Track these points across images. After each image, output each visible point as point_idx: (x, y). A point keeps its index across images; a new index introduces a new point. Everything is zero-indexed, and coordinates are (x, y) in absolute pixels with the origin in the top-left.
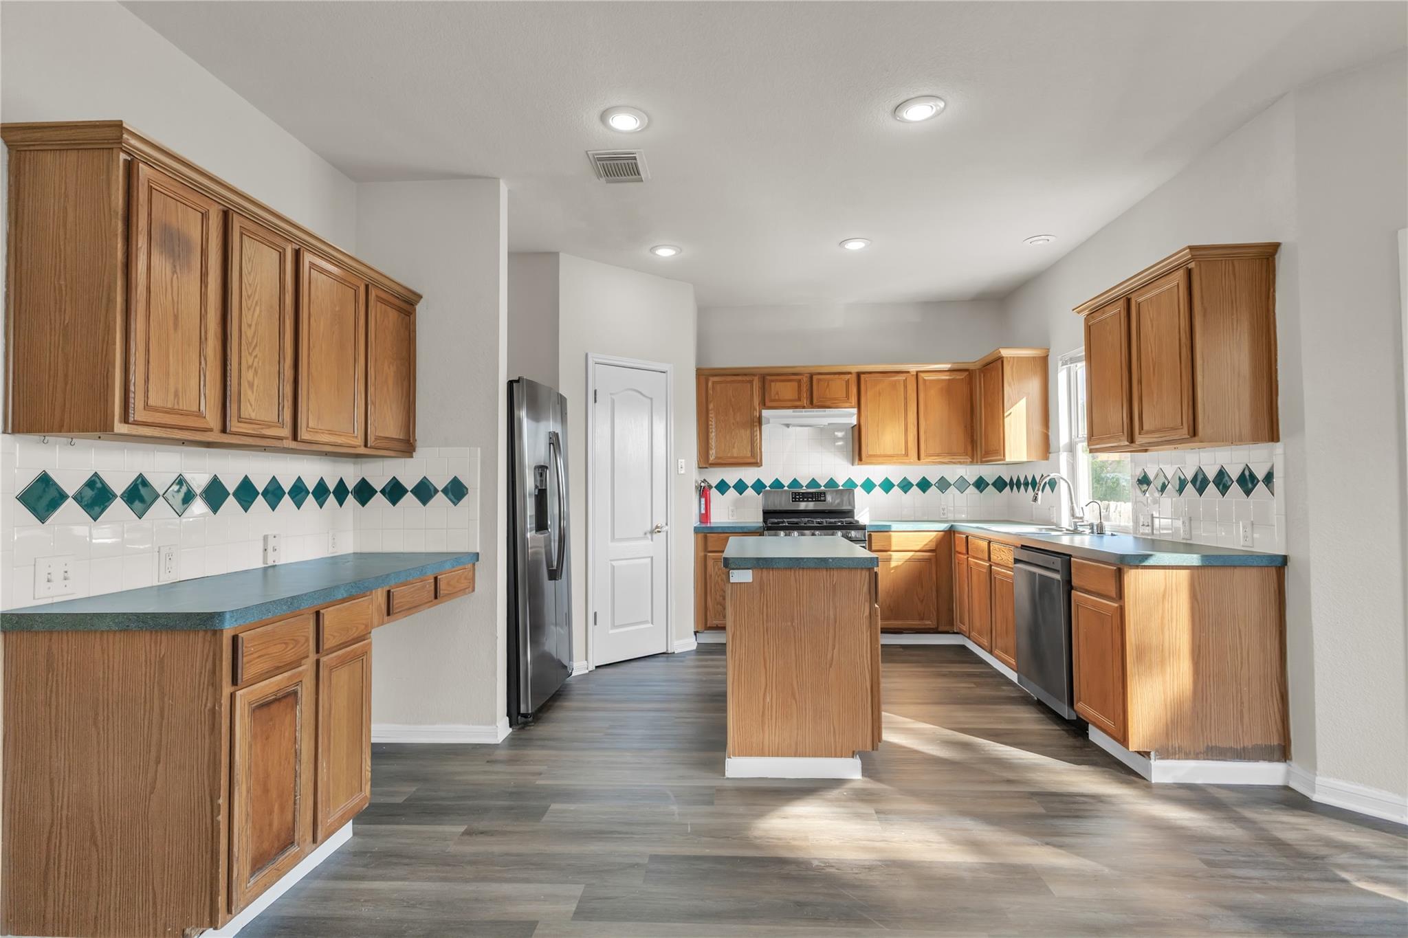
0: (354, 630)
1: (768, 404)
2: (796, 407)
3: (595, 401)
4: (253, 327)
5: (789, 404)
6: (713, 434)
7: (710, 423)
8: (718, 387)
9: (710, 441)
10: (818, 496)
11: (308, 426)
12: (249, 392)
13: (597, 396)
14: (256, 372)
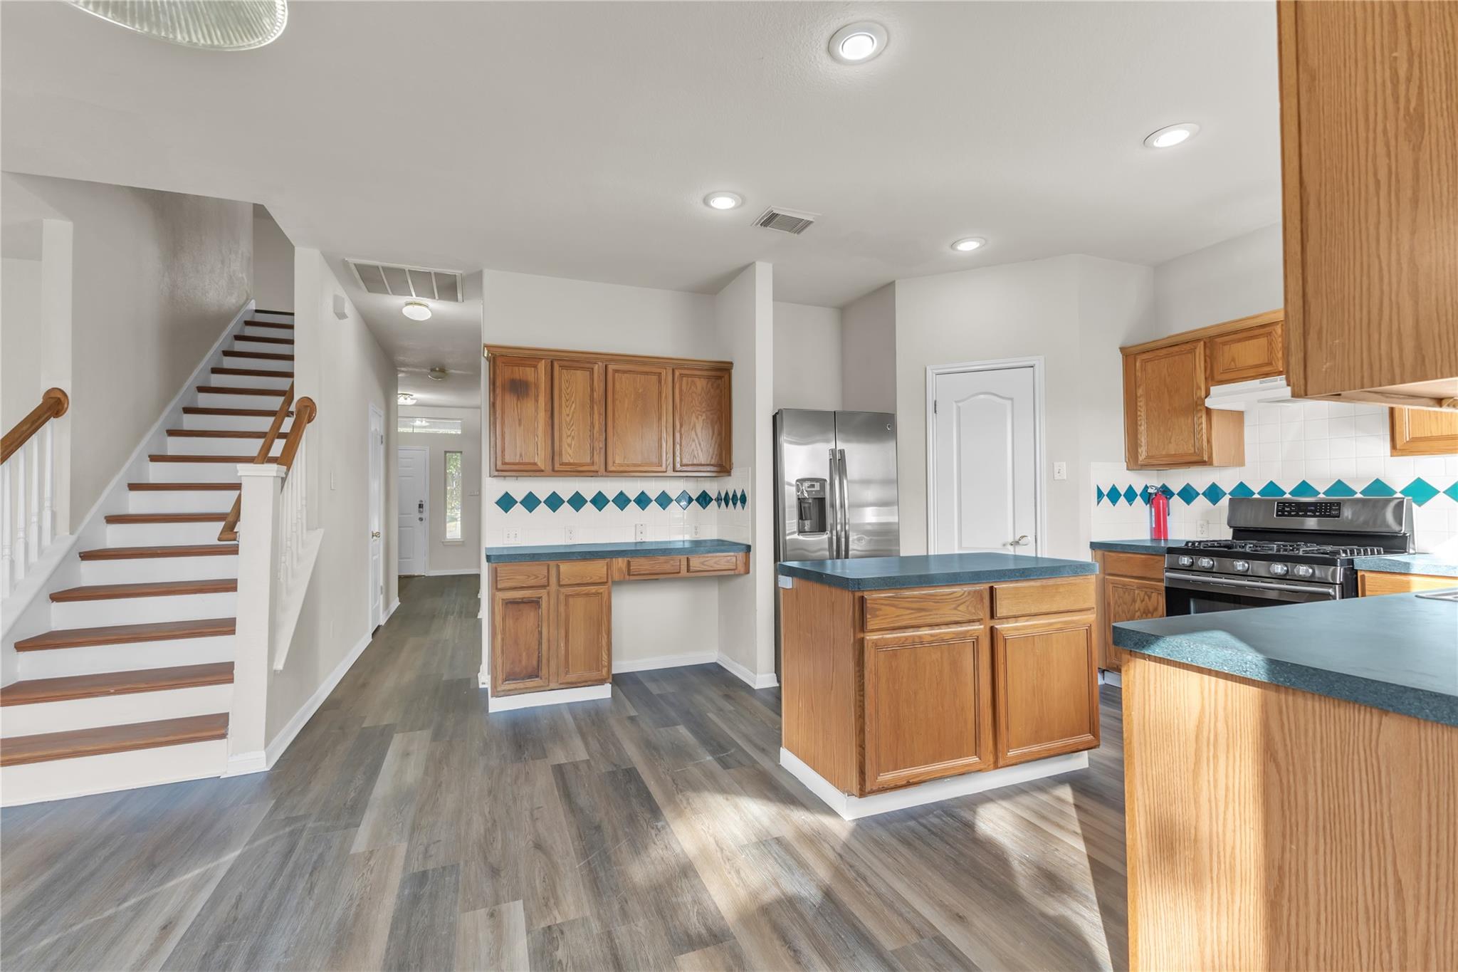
0: (589, 578)
1: (1218, 377)
2: (1267, 375)
3: (935, 412)
4: (570, 416)
5: (1252, 372)
6: (1143, 428)
7: (1139, 413)
8: (1149, 366)
9: (1139, 436)
10: (1326, 509)
11: (614, 462)
12: (568, 449)
13: (937, 407)
14: (573, 438)
